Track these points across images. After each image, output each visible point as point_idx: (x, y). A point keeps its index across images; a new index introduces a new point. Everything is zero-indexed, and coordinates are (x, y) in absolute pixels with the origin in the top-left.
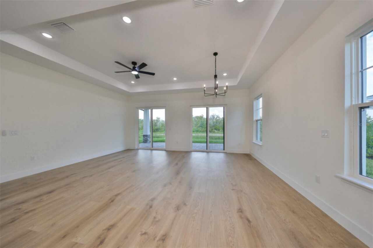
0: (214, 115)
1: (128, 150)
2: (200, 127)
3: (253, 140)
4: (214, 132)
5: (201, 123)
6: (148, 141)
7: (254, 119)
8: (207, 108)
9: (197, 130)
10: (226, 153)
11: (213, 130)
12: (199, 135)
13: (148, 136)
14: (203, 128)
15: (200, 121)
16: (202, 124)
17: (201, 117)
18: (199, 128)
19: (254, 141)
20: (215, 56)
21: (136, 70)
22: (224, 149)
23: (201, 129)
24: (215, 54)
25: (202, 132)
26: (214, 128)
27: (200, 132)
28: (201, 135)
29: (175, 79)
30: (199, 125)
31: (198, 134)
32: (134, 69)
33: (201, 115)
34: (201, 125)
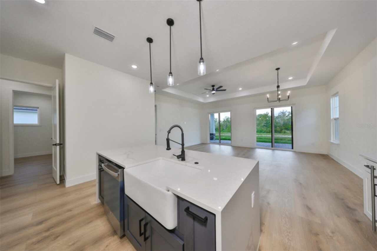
0: (284, 112)
1: (202, 144)
2: (265, 127)
3: (330, 139)
4: (285, 133)
5: (265, 122)
6: (214, 139)
7: (332, 118)
8: (272, 109)
9: (260, 130)
10: (295, 152)
11: (283, 131)
12: (264, 136)
13: (214, 135)
14: (268, 128)
15: (264, 120)
16: (267, 123)
17: (266, 115)
18: (263, 128)
19: (332, 141)
20: (277, 71)
21: (215, 91)
22: (292, 148)
23: (265, 130)
24: (278, 69)
25: (267, 133)
26: (284, 128)
27: (264, 132)
28: (266, 136)
29: (240, 89)
30: (263, 124)
31: (261, 135)
32: (213, 90)
33: (266, 113)
34: (265, 125)
